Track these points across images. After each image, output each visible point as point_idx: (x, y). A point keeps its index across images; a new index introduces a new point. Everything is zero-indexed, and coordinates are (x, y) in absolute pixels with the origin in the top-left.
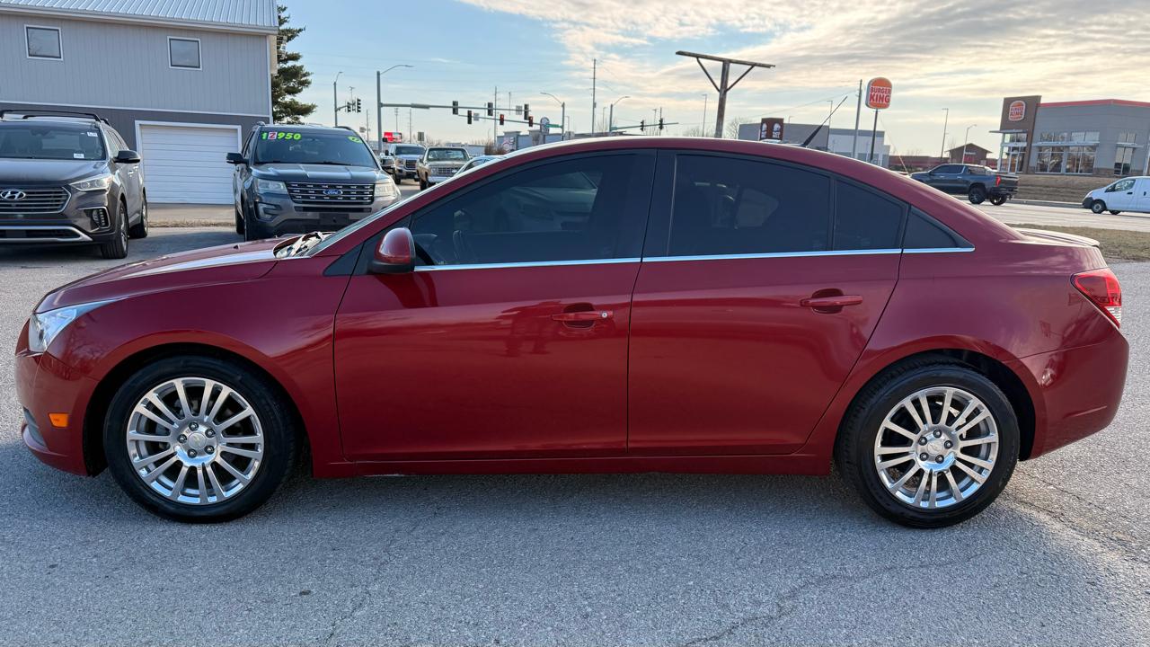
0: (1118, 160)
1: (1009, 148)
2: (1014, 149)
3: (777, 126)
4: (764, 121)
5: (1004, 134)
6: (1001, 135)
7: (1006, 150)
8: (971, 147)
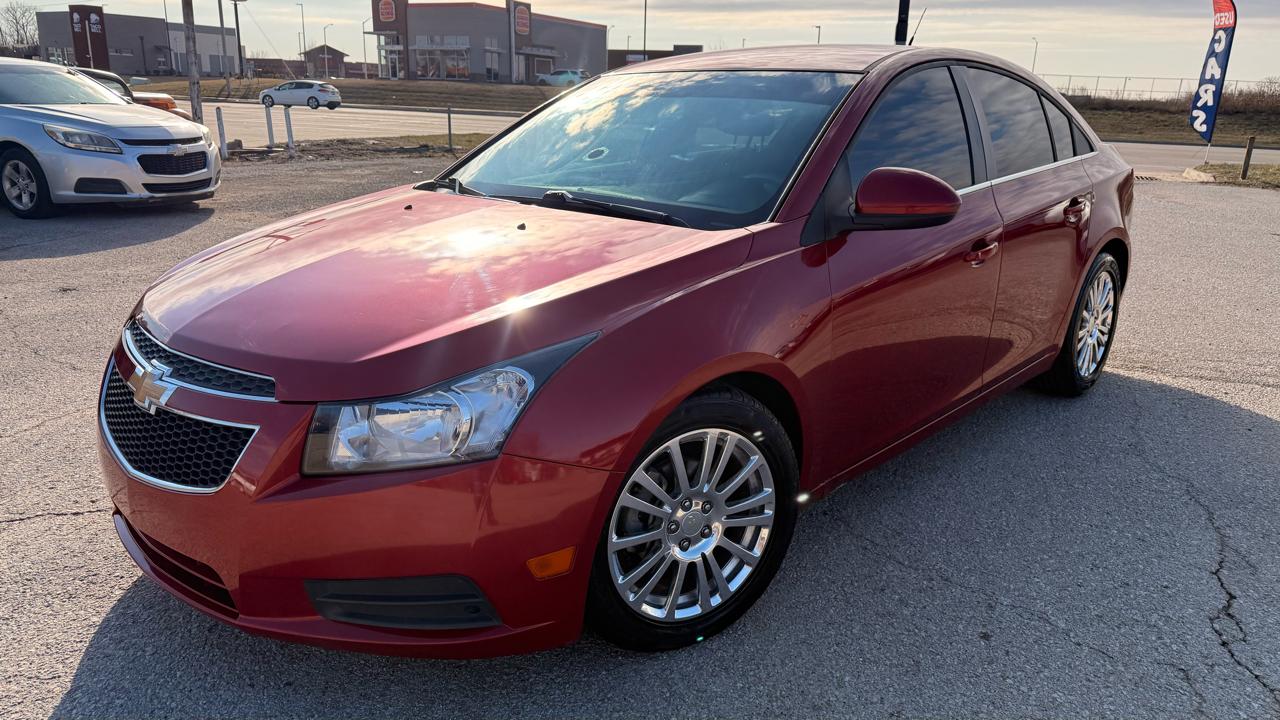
0: (489, 66)
1: (386, 51)
2: (392, 52)
3: (94, 17)
4: (74, 8)
5: (379, 35)
6: (376, 36)
7: (383, 53)
8: (323, 49)
